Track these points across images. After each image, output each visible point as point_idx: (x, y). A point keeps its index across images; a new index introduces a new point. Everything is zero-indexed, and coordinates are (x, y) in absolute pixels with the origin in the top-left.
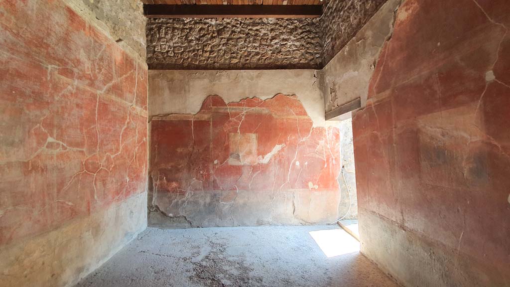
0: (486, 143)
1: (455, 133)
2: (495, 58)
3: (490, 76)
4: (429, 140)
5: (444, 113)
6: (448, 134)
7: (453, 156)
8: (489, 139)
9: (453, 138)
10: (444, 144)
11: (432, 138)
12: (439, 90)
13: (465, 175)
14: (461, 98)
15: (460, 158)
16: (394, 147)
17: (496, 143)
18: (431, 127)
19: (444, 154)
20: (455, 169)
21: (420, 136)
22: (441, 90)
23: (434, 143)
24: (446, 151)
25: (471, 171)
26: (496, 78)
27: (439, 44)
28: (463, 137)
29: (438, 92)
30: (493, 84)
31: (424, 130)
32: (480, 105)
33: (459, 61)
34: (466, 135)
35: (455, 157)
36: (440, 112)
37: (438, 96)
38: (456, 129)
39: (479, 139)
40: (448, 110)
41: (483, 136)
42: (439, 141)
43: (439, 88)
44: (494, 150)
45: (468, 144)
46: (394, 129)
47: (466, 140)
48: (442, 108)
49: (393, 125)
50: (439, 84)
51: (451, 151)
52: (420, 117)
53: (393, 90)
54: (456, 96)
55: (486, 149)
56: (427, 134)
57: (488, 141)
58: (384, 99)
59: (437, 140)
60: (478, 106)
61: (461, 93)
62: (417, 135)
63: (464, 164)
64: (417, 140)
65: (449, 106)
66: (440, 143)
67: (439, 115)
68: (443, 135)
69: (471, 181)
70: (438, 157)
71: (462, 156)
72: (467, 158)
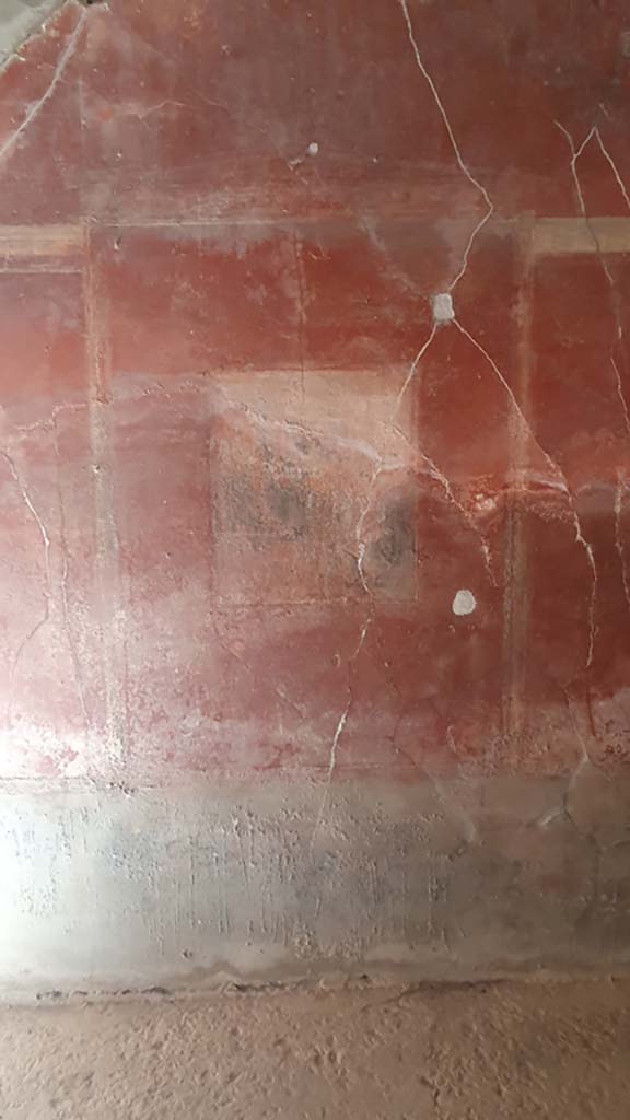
0: (420, 474)
1: (341, 443)
2: (459, 264)
3: (444, 308)
4: (252, 460)
5: (311, 378)
6: (318, 444)
7: (331, 509)
8: (426, 465)
9: (333, 456)
10: (305, 474)
11: (266, 453)
12: (302, 301)
13: (359, 561)
14: (366, 342)
15: (348, 516)
16: (94, 478)
17: (438, 475)
18: (265, 418)
19: (304, 504)
20: (332, 546)
21: (223, 442)
22: (307, 303)
23: (272, 469)
24: (310, 496)
25: (377, 549)
26: (456, 318)
27: (314, 148)
28: (363, 456)
29: (299, 306)
30: (447, 330)
31: (238, 424)
32: (413, 377)
33: (374, 237)
34: (371, 453)
35: (335, 511)
36: (299, 373)
37: (295, 320)
38: (345, 432)
39: (403, 465)
40: (326, 373)
41: (413, 459)
42: (290, 465)
43: (302, 293)
44: (436, 494)
45: (374, 476)
46: (94, 405)
47: (371, 464)
48: (306, 362)
49: (93, 390)
50: (303, 281)
51: (325, 495)
52: (226, 376)
53: (98, 240)
54: (352, 333)
55: (417, 491)
56: (249, 440)
57: (424, 471)
58: (32, 259)
59: (281, 459)
60: (409, 378)
61: (368, 331)
62: (208, 437)
63: (358, 532)
64: (209, 455)
65: (331, 359)
66: (292, 469)
67: (295, 383)
68: (304, 447)
69: (374, 576)
70: (284, 513)
71: (356, 511)
72: (370, 516)
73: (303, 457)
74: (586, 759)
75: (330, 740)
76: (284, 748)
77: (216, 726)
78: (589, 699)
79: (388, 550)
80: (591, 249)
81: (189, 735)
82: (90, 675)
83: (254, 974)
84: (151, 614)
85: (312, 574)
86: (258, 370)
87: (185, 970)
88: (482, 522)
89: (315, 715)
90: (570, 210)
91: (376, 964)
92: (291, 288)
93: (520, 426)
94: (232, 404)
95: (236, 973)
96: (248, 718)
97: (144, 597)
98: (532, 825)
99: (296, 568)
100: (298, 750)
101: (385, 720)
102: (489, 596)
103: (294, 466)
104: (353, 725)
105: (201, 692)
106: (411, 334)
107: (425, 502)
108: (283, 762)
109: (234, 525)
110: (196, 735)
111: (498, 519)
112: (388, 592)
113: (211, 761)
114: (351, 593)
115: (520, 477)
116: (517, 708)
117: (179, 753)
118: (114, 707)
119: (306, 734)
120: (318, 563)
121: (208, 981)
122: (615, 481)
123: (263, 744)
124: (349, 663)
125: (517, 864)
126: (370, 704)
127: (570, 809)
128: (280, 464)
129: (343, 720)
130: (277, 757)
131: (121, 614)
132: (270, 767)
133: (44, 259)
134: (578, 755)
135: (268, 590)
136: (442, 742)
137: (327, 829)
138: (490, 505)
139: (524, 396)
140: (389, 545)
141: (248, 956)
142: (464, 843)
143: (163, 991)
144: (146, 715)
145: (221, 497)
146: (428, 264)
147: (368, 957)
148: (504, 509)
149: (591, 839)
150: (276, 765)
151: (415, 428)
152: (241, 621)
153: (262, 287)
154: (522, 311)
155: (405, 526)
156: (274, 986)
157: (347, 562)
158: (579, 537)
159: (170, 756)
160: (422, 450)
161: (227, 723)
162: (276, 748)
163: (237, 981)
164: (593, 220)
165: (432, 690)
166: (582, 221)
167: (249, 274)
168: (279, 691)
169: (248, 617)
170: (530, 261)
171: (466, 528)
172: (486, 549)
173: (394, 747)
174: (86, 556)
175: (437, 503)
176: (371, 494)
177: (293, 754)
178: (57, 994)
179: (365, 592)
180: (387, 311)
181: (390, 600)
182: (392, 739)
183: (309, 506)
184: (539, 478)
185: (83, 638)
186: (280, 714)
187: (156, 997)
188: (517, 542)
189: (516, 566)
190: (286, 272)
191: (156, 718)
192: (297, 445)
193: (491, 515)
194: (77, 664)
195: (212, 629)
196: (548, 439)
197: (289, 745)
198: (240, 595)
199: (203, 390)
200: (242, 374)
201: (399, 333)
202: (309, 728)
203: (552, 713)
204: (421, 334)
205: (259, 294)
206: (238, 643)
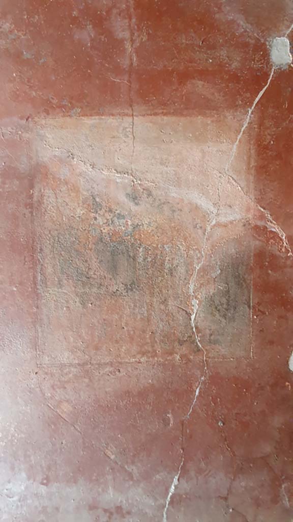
0: (256, 227)
1: (174, 193)
3: (281, 52)
4: (80, 212)
5: (142, 124)
6: (150, 194)
7: (162, 264)
8: (262, 217)
9: (166, 208)
10: (136, 227)
11: (94, 204)
12: (132, 41)
13: (193, 317)
14: (200, 86)
15: (182, 270)
17: (275, 228)
18: (93, 166)
19: (135, 257)
20: (164, 302)
21: (48, 192)
22: (137, 43)
23: (100, 221)
24: (141, 250)
25: (212, 305)
28: (196, 208)
29: (128, 46)
31: (64, 173)
32: (250, 123)
34: (205, 204)
35: (167, 265)
36: (130, 119)
37: (125, 63)
38: (178, 182)
39: (238, 217)
40: (159, 119)
41: (248, 210)
42: (120, 216)
43: (132, 34)
44: (273, 248)
45: (209, 229)
47: (205, 217)
48: (136, 107)
50: (134, 20)
51: (156, 248)
52: (50, 121)
54: (184, 77)
55: (255, 244)
56: (75, 189)
57: (260, 223)
59: (111, 211)
60: (246, 125)
61: (203, 74)
62: (32, 186)
63: (192, 287)
64: (34, 206)
65: (164, 104)
66: (122, 221)
67: (125, 129)
68: (135, 198)
69: (208, 332)
70: (114, 268)
71: (189, 265)
72: (204, 270)
73: (134, 208)
75: (162, 501)
76: (113, 510)
77: (43, 489)
79: (223, 306)
81: (16, 498)
85: (144, 331)
86: (85, 115)
89: (146, 477)
92: (121, 29)
94: (57, 152)
96: (75, 482)
99: (127, 324)
100: (129, 513)
101: (218, 480)
103: (123, 217)
104: (186, 486)
105: (26, 456)
106: (248, 78)
107: (260, 255)
109: (60, 281)
110: (23, 499)
112: (223, 350)
114: (184, 350)
119: (137, 496)
120: (149, 321)
123: (92, 507)
124: (182, 423)
126: (203, 465)
128: (109, 216)
129: (175, 481)
135: (97, 348)
136: (276, 499)
140: (224, 300)
145: (47, 251)
146: (266, 7)
151: (252, 178)
152: (68, 382)
153: (90, 27)
155: (240, 281)
157: (181, 317)
160: (259, 201)
161: (54, 487)
162: (105, 511)
165: (267, 448)
167: (75, 13)
168: (109, 453)
169: (75, 376)
173: (228, 507)
175: (273, 256)
176: (205, 247)
177: (123, 517)
179: (199, 350)
180: (223, 53)
181: (224, 357)
182: (226, 499)
183: (140, 260)
186: (110, 477)
190: (115, 11)
192: (128, 195)
195: (38, 390)
197: (119, 509)
198: (66, 354)
199: (26, 136)
200: (68, 119)
201: (235, 78)
202: (140, 490)
204: (259, 79)
205: (86, 34)
206: (65, 404)
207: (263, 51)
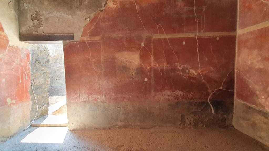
1: (131, 61)
2: (144, 40)
3: (143, 45)
4: (120, 63)
6: (128, 61)
10: (126, 64)
11: (122, 62)
13: (133, 75)
15: (132, 69)
16: (102, 65)
18: (122, 58)
19: (126, 68)
20: (130, 73)
21: (117, 61)
23: (122, 64)
25: (135, 73)
27: (127, 27)
28: (133, 62)
29: (126, 45)
30: (143, 47)
31: (118, 59)
33: (134, 37)
35: (130, 69)
36: (126, 53)
37: (125, 47)
38: (131, 59)
39: (138, 63)
45: (135, 65)
46: (102, 57)
47: (134, 63)
48: (126, 51)
49: (102, 55)
51: (129, 67)
52: (117, 53)
53: (102, 38)
54: (132, 48)
55: (140, 66)
56: (120, 60)
57: (141, 64)
58: (95, 40)
59: (124, 63)
60: (139, 53)
61: (134, 48)
62: (115, 60)
63: (133, 71)
64: (115, 62)
65: (129, 51)
68: (126, 61)
69: (135, 76)
70: (124, 69)
71: (133, 69)
72: (134, 69)
73: (126, 62)
74: (162, 99)
75: (130, 97)
77: (116, 95)
78: (162, 92)
79: (137, 73)
80: (160, 38)
82: (101, 88)
83: (121, 126)
84: (108, 81)
85: (127, 76)
86: (121, 52)
87: (112, 125)
88: (148, 70)
89: (128, 94)
90: (158, 33)
91: (136, 125)
92: (125, 43)
93: (152, 58)
94: (118, 56)
95: (118, 126)
96: (120, 94)
97: (107, 79)
98: (155, 108)
99: (125, 76)
101: (137, 94)
102: (149, 79)
104: (133, 95)
105: (114, 91)
106: (139, 48)
107: (141, 68)
108: (124, 99)
109: (118, 71)
110: (114, 96)
111: (150, 69)
113: (115, 99)
114: (132, 78)
115: (152, 64)
116: (153, 93)
117: (111, 98)
118: (104, 92)
119: (127, 96)
121: (115, 127)
122: (164, 65)
123: (122, 97)
124: (132, 87)
125: (154, 113)
126: (135, 92)
127: (160, 106)
129: (131, 94)
130: (123, 99)
131: (104, 81)
132: (122, 100)
133: (96, 40)
134: (161, 99)
135: (122, 78)
136: (144, 97)
137: (130, 108)
138: (149, 68)
139: (153, 55)
141: (120, 124)
142: (147, 110)
143: (109, 128)
144: (107, 94)
145: (116, 67)
146: (141, 40)
147: (135, 124)
148: (151, 68)
149: (163, 109)
150: (123, 100)
151: (140, 59)
154: (152, 45)
155: (138, 71)
156: (123, 128)
158: (160, 72)
159: (110, 99)
160: (140, 61)
163: (118, 127)
164: (160, 34)
165: (142, 91)
166: (159, 34)
167: (120, 41)
168: (124, 91)
169: (120, 81)
170: (153, 39)
171: (146, 71)
172: (148, 73)
174: (101, 74)
176: (134, 67)
178: (96, 128)
179: (134, 78)
180: (136, 45)
181: (137, 79)
182: (137, 97)
184: (155, 64)
185: (100, 84)
186: (124, 93)
187: (109, 129)
188: (152, 73)
189: (152, 75)
190: (124, 41)
191: (109, 94)
193: (149, 69)
194: (99, 87)
195: (115, 83)
196: (156, 60)
197: (125, 97)
198: (119, 79)
199: (114, 55)
200: (119, 53)
201: (137, 48)
203: (157, 93)
204: (140, 48)
205: (121, 44)
206: (119, 85)
207: (141, 45)
